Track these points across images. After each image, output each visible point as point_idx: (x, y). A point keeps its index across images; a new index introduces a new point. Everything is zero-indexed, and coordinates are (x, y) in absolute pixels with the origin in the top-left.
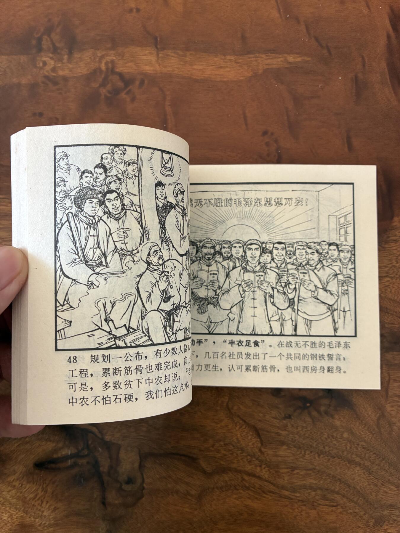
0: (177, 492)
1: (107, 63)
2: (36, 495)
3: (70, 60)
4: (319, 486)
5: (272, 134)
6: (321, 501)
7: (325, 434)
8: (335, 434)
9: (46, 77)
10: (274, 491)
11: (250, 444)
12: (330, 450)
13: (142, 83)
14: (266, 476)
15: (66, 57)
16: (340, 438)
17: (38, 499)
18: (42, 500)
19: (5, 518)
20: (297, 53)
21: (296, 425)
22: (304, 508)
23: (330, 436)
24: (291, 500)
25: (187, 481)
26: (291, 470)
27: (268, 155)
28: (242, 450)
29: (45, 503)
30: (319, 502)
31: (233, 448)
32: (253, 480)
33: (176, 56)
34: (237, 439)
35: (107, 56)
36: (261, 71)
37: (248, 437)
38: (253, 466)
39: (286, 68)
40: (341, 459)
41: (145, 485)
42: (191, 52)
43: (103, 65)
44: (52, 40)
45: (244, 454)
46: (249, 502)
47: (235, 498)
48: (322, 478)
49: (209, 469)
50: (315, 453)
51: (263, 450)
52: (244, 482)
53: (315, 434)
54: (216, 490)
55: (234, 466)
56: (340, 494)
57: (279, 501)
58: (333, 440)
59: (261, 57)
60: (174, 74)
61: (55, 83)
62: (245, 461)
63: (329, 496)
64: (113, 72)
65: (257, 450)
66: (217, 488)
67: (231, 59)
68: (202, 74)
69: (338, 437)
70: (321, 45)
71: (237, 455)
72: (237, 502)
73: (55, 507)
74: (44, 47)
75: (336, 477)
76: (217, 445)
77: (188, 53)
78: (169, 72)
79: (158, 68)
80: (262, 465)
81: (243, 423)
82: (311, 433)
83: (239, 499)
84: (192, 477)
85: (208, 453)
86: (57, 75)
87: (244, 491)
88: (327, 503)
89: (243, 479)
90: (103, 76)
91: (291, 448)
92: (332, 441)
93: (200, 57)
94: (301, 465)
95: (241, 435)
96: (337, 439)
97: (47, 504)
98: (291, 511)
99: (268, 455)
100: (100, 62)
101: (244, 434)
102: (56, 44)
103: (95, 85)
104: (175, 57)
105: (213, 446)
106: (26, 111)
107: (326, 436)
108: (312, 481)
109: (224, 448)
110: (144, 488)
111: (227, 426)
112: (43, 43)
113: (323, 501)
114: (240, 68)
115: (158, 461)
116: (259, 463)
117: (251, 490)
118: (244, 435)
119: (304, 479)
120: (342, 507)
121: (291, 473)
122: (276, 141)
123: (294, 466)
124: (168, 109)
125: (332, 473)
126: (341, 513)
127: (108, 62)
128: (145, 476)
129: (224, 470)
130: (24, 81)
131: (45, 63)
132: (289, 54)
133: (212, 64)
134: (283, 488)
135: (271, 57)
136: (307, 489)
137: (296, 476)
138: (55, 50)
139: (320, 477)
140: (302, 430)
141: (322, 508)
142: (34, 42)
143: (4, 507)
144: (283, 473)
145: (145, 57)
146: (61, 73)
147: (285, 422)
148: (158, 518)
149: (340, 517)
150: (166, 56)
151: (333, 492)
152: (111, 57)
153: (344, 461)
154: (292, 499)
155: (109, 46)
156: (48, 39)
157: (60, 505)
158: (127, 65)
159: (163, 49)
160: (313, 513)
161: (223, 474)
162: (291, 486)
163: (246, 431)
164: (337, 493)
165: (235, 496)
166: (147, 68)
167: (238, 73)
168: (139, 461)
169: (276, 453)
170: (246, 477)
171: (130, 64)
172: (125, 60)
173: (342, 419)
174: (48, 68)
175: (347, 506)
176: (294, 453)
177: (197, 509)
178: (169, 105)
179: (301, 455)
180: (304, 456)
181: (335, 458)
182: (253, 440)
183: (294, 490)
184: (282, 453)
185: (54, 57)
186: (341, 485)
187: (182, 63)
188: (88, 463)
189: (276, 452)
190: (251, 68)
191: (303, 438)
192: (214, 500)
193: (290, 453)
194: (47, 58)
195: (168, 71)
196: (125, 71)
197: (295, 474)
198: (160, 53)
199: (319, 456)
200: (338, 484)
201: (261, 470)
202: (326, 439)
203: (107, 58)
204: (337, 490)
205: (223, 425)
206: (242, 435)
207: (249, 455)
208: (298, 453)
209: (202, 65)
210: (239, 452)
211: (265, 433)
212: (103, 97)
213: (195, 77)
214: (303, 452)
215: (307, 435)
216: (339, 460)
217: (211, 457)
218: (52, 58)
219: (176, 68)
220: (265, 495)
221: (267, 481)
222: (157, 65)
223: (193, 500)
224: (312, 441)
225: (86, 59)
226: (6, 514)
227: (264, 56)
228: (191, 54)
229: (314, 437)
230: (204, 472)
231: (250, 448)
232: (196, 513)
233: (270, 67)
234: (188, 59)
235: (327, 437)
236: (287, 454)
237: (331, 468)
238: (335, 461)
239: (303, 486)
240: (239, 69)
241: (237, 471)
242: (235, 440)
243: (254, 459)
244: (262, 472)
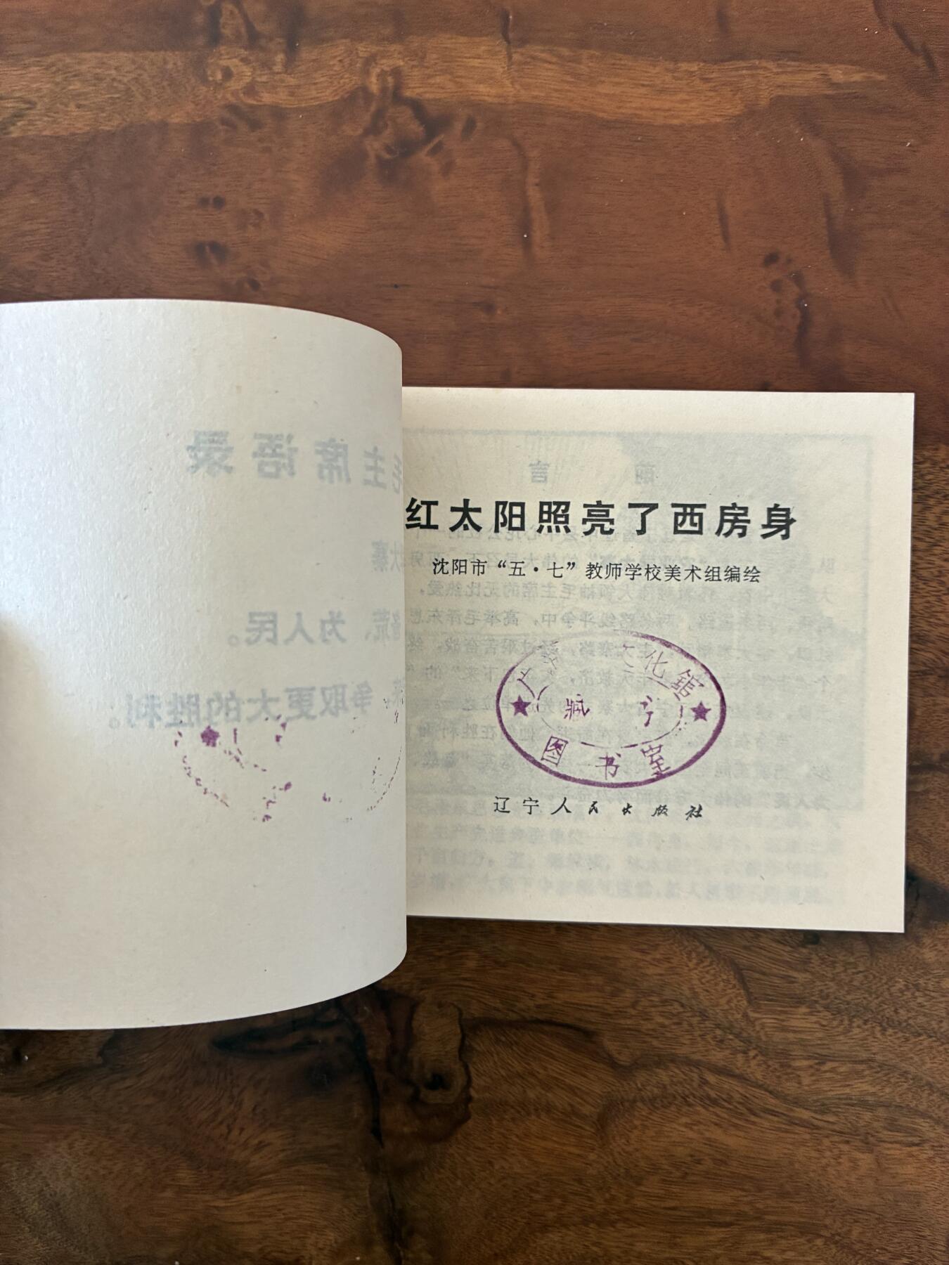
0: (549, 1109)
1: (382, 75)
2: (216, 1114)
3: (289, 65)
4: (881, 1099)
5: (789, 261)
6: (885, 1132)
7: (899, 982)
8: (921, 981)
9: (233, 108)
10: (773, 1108)
11: (723, 1001)
12: (909, 1018)
13: (470, 126)
14: (760, 1077)
15: (280, 57)
16: (933, 991)
17: (221, 1123)
18: (228, 1126)
19: (139, 1170)
20: (853, 63)
21: (832, 959)
22: (845, 1148)
23: (911, 986)
24: (815, 1131)
25: (572, 1083)
26: (817, 1061)
27: (778, 313)
28: (704, 1015)
29: (235, 1132)
30: (880, 1135)
31: (681, 1010)
32: (729, 1084)
33: (554, 60)
34: (691, 989)
35: (383, 57)
36: (764, 103)
37: (716, 984)
38: (727, 1052)
39: (827, 97)
40: (934, 1039)
41: (473, 1093)
42: (592, 52)
43: (374, 79)
44: (245, 17)
45: (707, 1023)
46: (717, 1134)
47: (686, 1125)
48: (888, 1081)
49: (624, 1059)
50: (874, 1024)
51: (752, 1015)
52: (706, 1088)
53: (874, 982)
54: (639, 1104)
55: (683, 1051)
56: (930, 1117)
57: (787, 1131)
58: (917, 994)
59: (765, 68)
60: (550, 105)
61: (255, 125)
62: (711, 1041)
63: (904, 1121)
64: (397, 96)
65: (739, 1016)
66: (643, 1100)
67: (692, 69)
68: (620, 107)
69: (931, 988)
70: (910, 46)
71: (691, 1025)
72: (691, 1134)
73: (260, 1142)
74: (227, 32)
75: (921, 1079)
76: (644, 1002)
77: (585, 53)
78: (535, 101)
79: (510, 90)
80: (749, 1050)
81: (707, 953)
82: (866, 977)
83: (695, 1128)
84: (585, 1076)
85: (622, 1021)
86: (259, 103)
87: (704, 1108)
88: (900, 1139)
89: (706, 1082)
90: (373, 108)
91: (819, 1012)
92: (916, 997)
93: (614, 64)
94: (842, 1051)
95: (700, 980)
96: (927, 992)
97: (240, 1134)
98: (814, 1154)
99: (763, 1026)
100: (366, 72)
101: (708, 977)
102: (255, 25)
103: (351, 131)
104: (550, 63)
105: (634, 1006)
106: (181, 192)
107: (901, 984)
108: (865, 1087)
109: (660, 1009)
110: (470, 1099)
111: (668, 960)
112: (222, 20)
113: (889, 1133)
114: (712, 94)
115: (503, 1039)
116: (742, 1044)
117: (723, 1107)
118: (708, 982)
119: (847, 1083)
120: (933, 1146)
121: (818, 1070)
122: (798, 279)
123: (825, 1052)
124: (534, 195)
125: (912, 1069)
126: (930, 1159)
127: (386, 72)
128: (472, 1070)
129: (661, 1061)
130: (177, 118)
131: (228, 74)
132: (832, 63)
133: (646, 83)
134: (797, 1102)
135: (789, 69)
136: (853, 1105)
137: (828, 1075)
138: (253, 39)
139: (885, 1078)
140: (845, 971)
141: (888, 1149)
142: (199, 19)
143: (135, 1145)
144: (799, 1069)
145: (476, 62)
146: (267, 98)
147: (804, 951)
148: (503, 1168)
149: (927, 1170)
150: (529, 60)
151: (916, 1112)
152: (395, 58)
153: (943, 1044)
154: (818, 1128)
155: (388, 31)
156: (236, 11)
157: (272, 1136)
158: (432, 81)
159: (523, 42)
160: (866, 1159)
161: (658, 1070)
162: (815, 1098)
163: (712, 972)
164: (923, 1115)
165: (684, 1120)
166: (482, 88)
167: (709, 106)
168: (460, 1037)
169: (785, 1023)
170: (711, 1078)
171: (438, 80)
172: (428, 68)
173: (940, 947)
174: (234, 85)
175: (943, 1144)
176: (824, 1023)
177: (593, 1149)
178: (537, 185)
179: (841, 1029)
180: (846, 1032)
181: (920, 1035)
182: (729, 991)
183: (824, 1109)
184: (794, 1023)
185: (251, 58)
186: (931, 1098)
187: (569, 78)
188: (338, 1039)
189: (783, 1021)
190: (739, 95)
191: (846, 989)
192: (636, 1127)
193: (815, 1023)
194: (234, 60)
195: (536, 97)
196: (427, 96)
197: (826, 1072)
198: (515, 52)
199: (884, 1030)
200: (925, 1095)
201: (747, 1060)
202: (901, 991)
203: (384, 61)
204: (921, 1108)
205: (658, 956)
206: (703, 981)
207: (718, 1026)
208: (835, 1023)
209: (618, 84)
210: (695, 1020)
211: (757, 975)
212: (372, 160)
213: (601, 115)
214: (846, 1022)
215: (855, 983)
216: (930, 1040)
217: (629, 1029)
218: (245, 60)
219: (556, 90)
220: (753, 1118)
221: (760, 1087)
222: (507, 83)
223: (588, 1128)
224: (867, 996)
225: (331, 63)
226: (141, 1161)
227: (771, 65)
228: (591, 57)
229: (874, 987)
230: (613, 1064)
231: (722, 1010)
232: (592, 1156)
233: (786, 92)
234: (583, 68)
235: (904, 988)
236: (809, 1025)
237: (912, 1058)
238: (921, 1044)
239: (846, 1099)
240: (711, 97)
241: (690, 1063)
242: (687, 993)
243: (731, 1037)
244: (749, 1067)
